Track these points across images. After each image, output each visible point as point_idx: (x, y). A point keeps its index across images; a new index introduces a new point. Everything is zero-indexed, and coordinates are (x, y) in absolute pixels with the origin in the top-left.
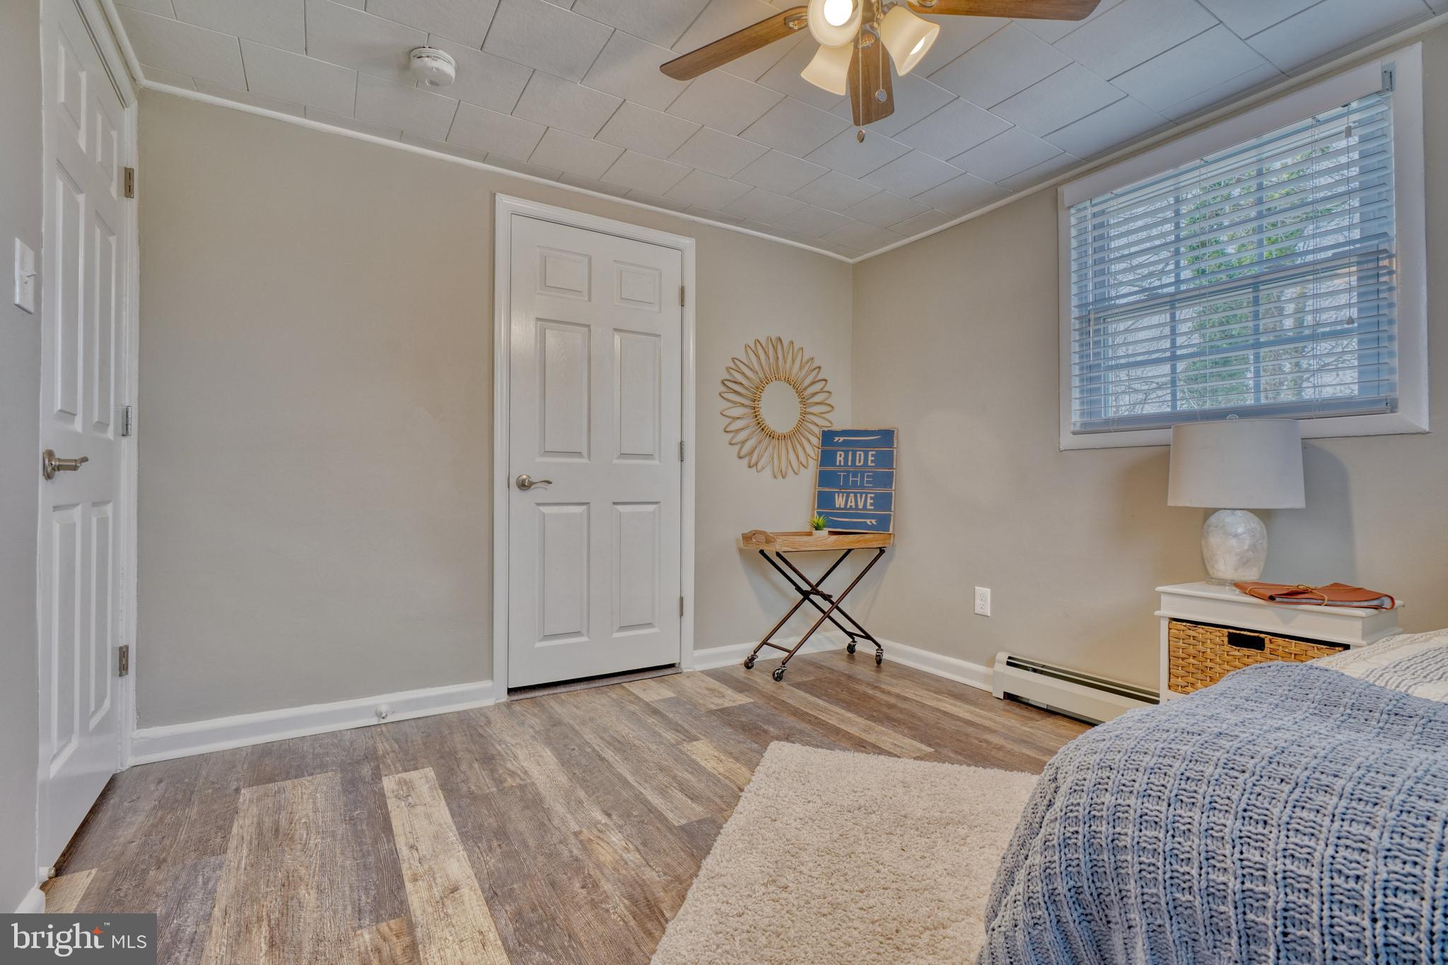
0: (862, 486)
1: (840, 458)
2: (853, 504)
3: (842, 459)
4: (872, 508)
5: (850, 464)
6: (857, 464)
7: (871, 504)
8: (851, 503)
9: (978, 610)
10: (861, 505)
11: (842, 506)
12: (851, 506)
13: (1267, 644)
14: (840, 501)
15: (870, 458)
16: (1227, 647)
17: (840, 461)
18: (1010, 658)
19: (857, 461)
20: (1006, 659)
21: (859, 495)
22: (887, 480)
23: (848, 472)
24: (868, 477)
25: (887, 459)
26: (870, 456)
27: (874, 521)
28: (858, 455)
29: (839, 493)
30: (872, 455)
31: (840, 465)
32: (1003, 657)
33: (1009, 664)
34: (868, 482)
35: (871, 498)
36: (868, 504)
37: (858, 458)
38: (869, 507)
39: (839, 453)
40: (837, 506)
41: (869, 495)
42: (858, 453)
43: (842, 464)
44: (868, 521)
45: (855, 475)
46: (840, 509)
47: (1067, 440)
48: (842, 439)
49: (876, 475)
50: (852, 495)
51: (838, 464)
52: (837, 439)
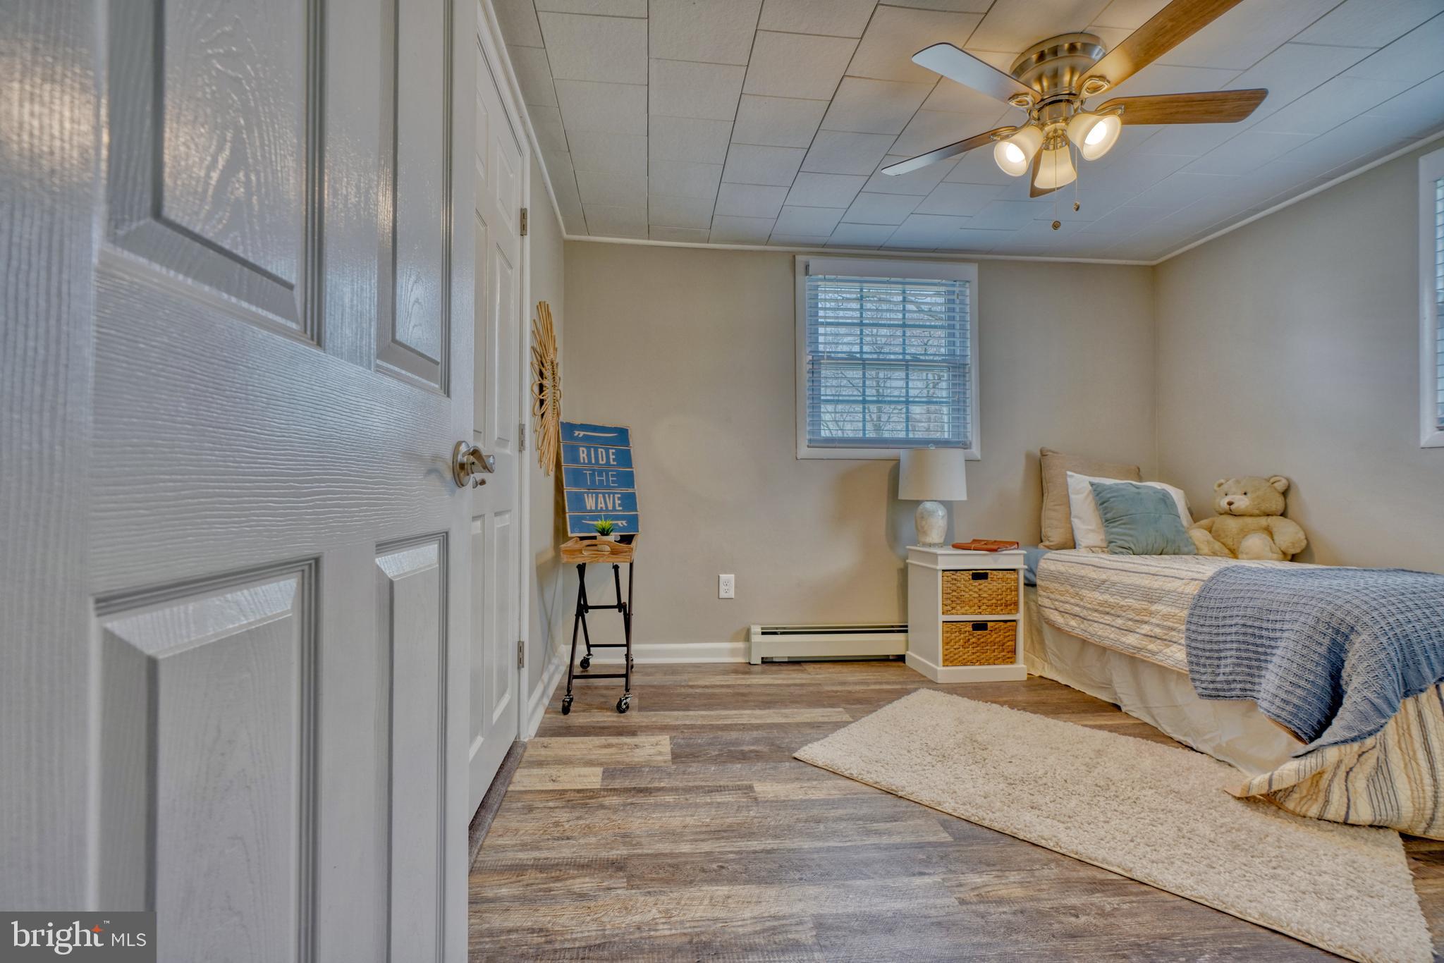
0: (608, 487)
1: (583, 454)
2: (603, 505)
3: (585, 455)
4: (621, 508)
5: (593, 462)
6: (601, 462)
7: (620, 505)
8: (601, 505)
9: (723, 595)
10: (610, 507)
11: (593, 508)
12: (601, 508)
13: (989, 576)
14: (590, 503)
15: (612, 457)
16: (972, 581)
17: (584, 458)
18: (762, 629)
19: (600, 459)
20: (760, 631)
21: (607, 495)
22: (628, 479)
23: (594, 471)
24: (613, 476)
25: (625, 458)
26: (611, 454)
27: (624, 522)
28: (600, 453)
29: (588, 493)
30: (613, 454)
31: (584, 463)
32: (757, 629)
33: (763, 633)
34: (613, 481)
35: (619, 499)
36: (617, 505)
37: (600, 456)
38: (618, 508)
39: (581, 449)
40: (588, 508)
41: (616, 496)
42: (600, 450)
43: (586, 461)
44: (619, 523)
45: (600, 475)
46: (591, 511)
47: (804, 451)
48: (582, 433)
49: (619, 475)
50: (600, 495)
51: (582, 461)
52: (577, 433)
